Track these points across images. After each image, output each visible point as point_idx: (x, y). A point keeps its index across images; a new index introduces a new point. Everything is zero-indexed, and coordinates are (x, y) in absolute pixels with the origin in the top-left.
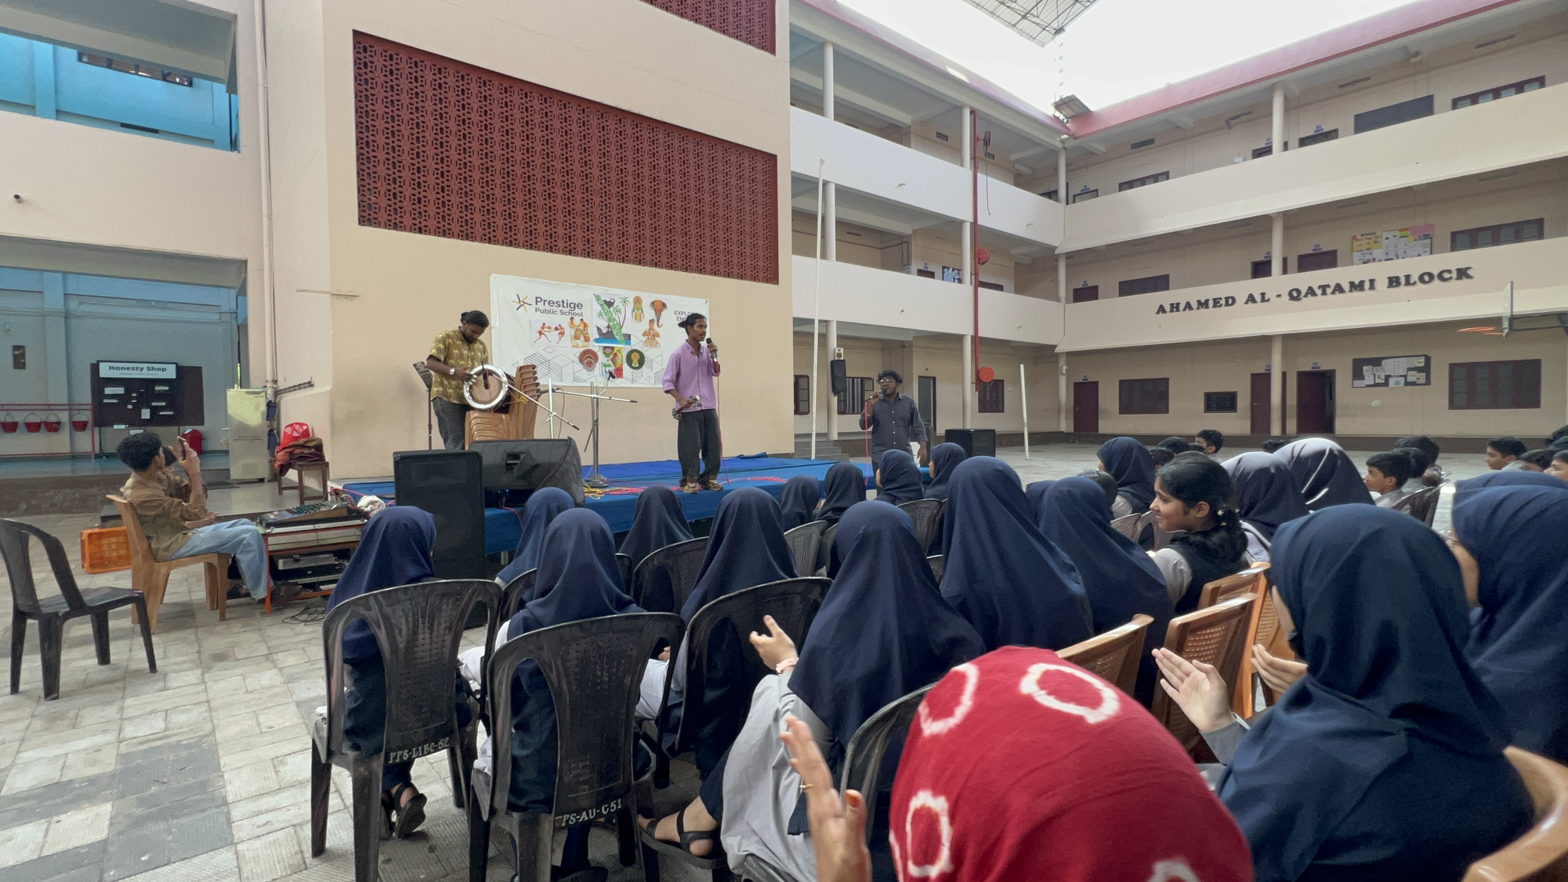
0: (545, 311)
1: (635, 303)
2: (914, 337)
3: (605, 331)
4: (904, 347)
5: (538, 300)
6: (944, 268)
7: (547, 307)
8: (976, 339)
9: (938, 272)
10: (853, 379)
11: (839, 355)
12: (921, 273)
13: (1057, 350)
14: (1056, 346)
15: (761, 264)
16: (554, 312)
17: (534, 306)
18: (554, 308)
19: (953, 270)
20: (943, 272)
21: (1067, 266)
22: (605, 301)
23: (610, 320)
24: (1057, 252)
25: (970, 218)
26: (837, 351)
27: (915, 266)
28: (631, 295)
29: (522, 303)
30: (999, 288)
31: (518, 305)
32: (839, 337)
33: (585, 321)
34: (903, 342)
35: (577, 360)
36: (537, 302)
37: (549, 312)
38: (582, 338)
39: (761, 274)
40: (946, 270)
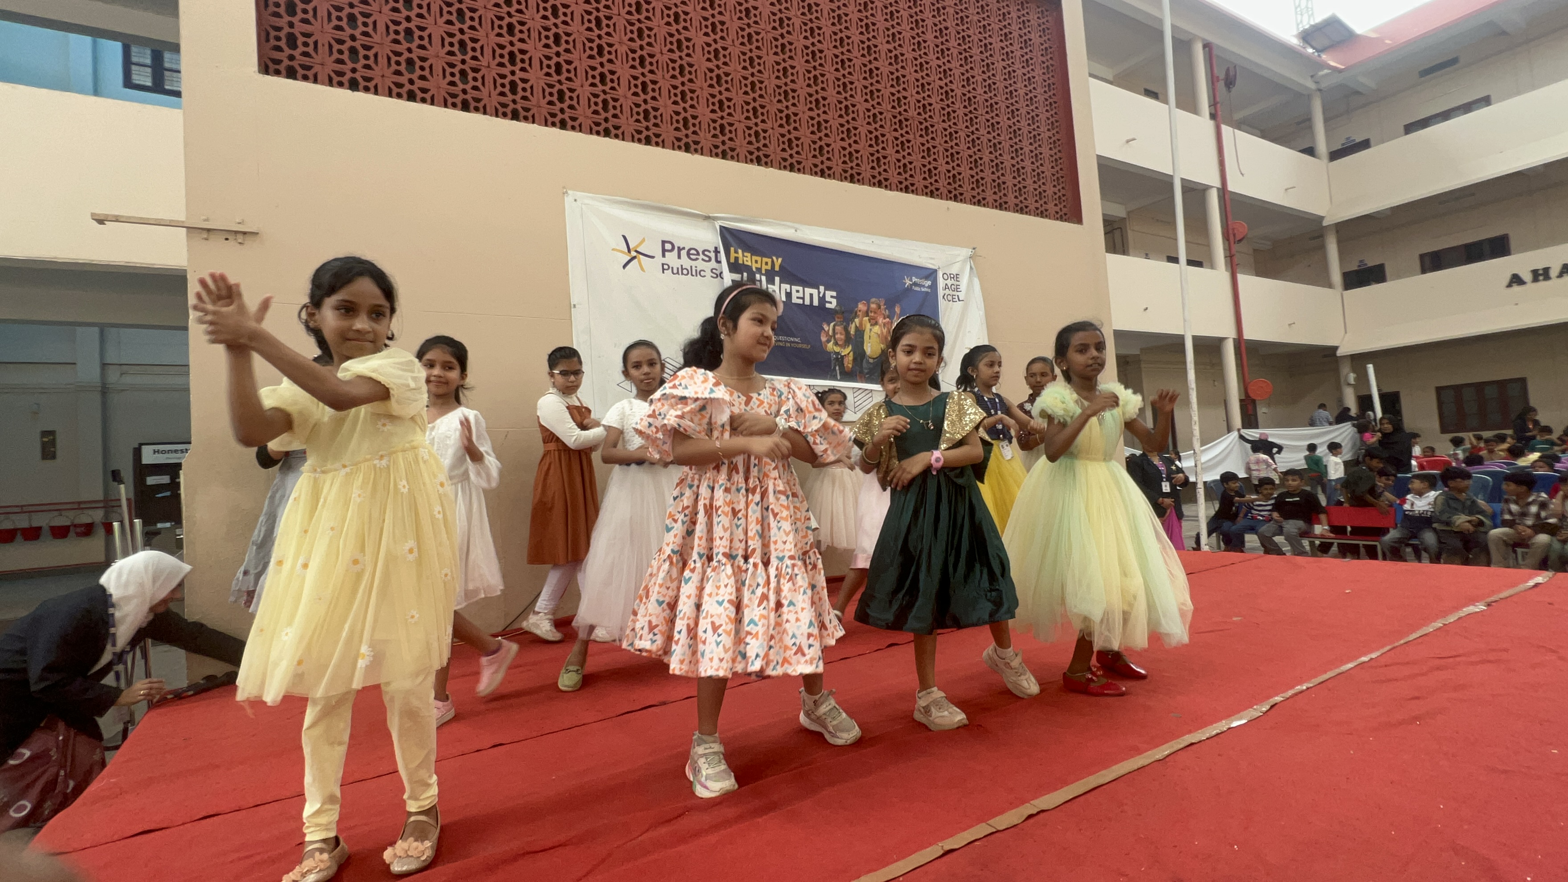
0: (681, 271)
5: (667, 246)
6: (1169, 258)
7: (685, 262)
8: (1240, 343)
13: (1339, 353)
15: (1050, 189)
16: (699, 273)
17: (659, 259)
18: (700, 264)
21: (1339, 242)
24: (1325, 223)
25: (1216, 182)
29: (633, 255)
31: (628, 258)
36: (664, 251)
37: (690, 272)
39: (1050, 206)
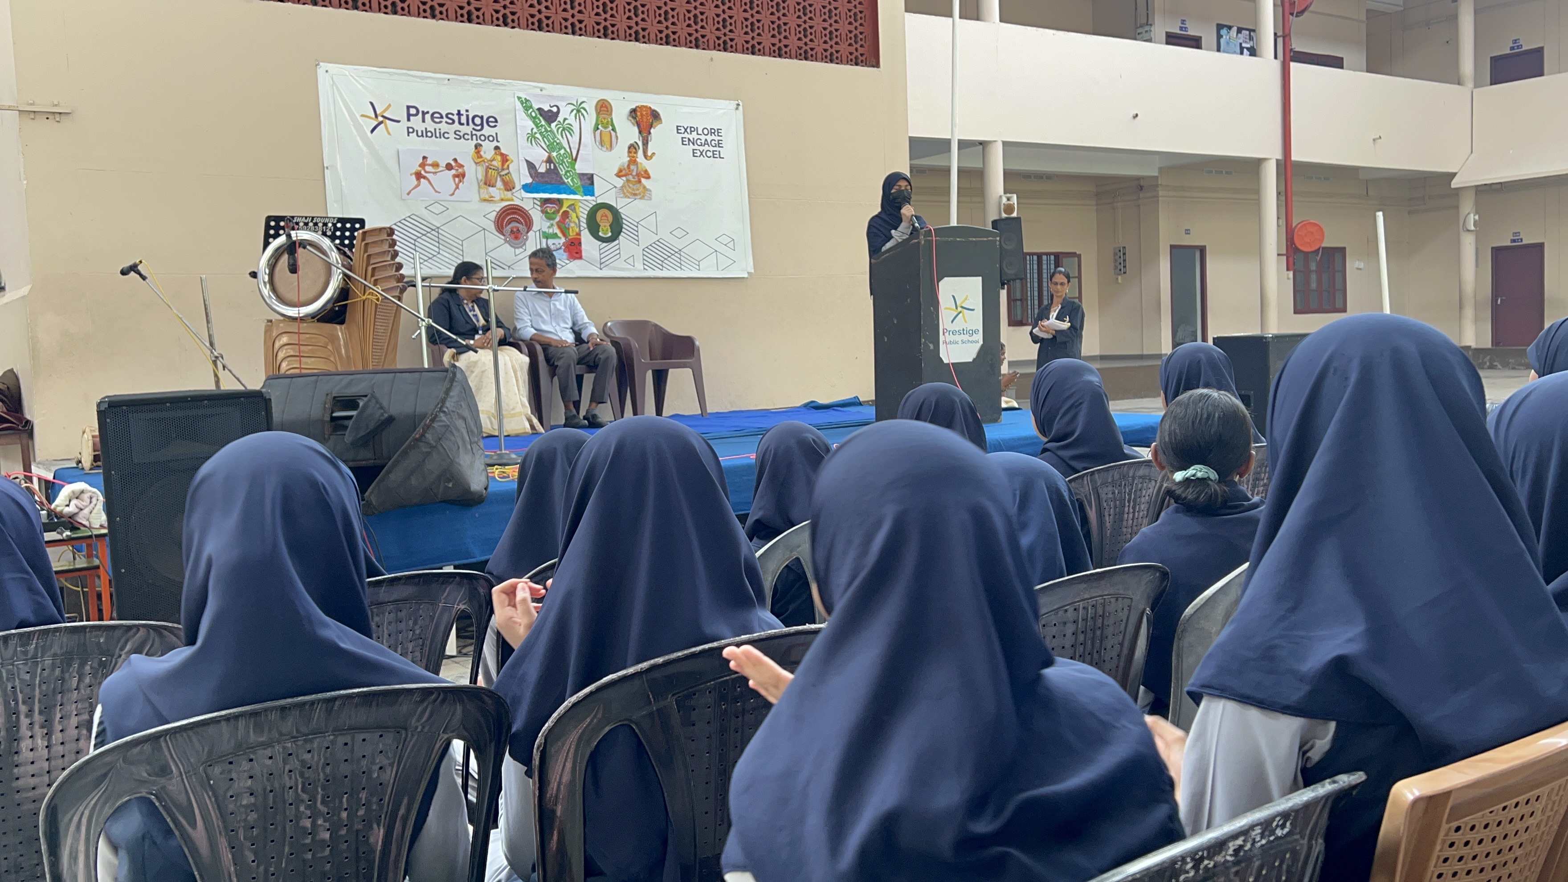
0: (425, 134)
1: (598, 113)
2: (1161, 169)
3: (542, 170)
4: (1141, 188)
5: (411, 112)
6: (1220, 27)
7: (430, 125)
8: (1286, 166)
9: (1209, 37)
10: (1040, 256)
11: (1009, 209)
12: (1172, 39)
13: (1455, 184)
14: (1454, 175)
15: (844, 28)
16: (443, 135)
17: (404, 124)
18: (444, 127)
19: (1239, 30)
20: (1219, 37)
22: (539, 109)
23: (551, 148)
26: (1004, 200)
27: (1160, 29)
28: (590, 97)
29: (380, 119)
30: (1336, 63)
32: (1008, 175)
33: (503, 151)
34: (1138, 179)
35: (492, 227)
36: (409, 116)
37: (434, 134)
38: (499, 184)
39: (844, 48)
40: (1224, 32)
